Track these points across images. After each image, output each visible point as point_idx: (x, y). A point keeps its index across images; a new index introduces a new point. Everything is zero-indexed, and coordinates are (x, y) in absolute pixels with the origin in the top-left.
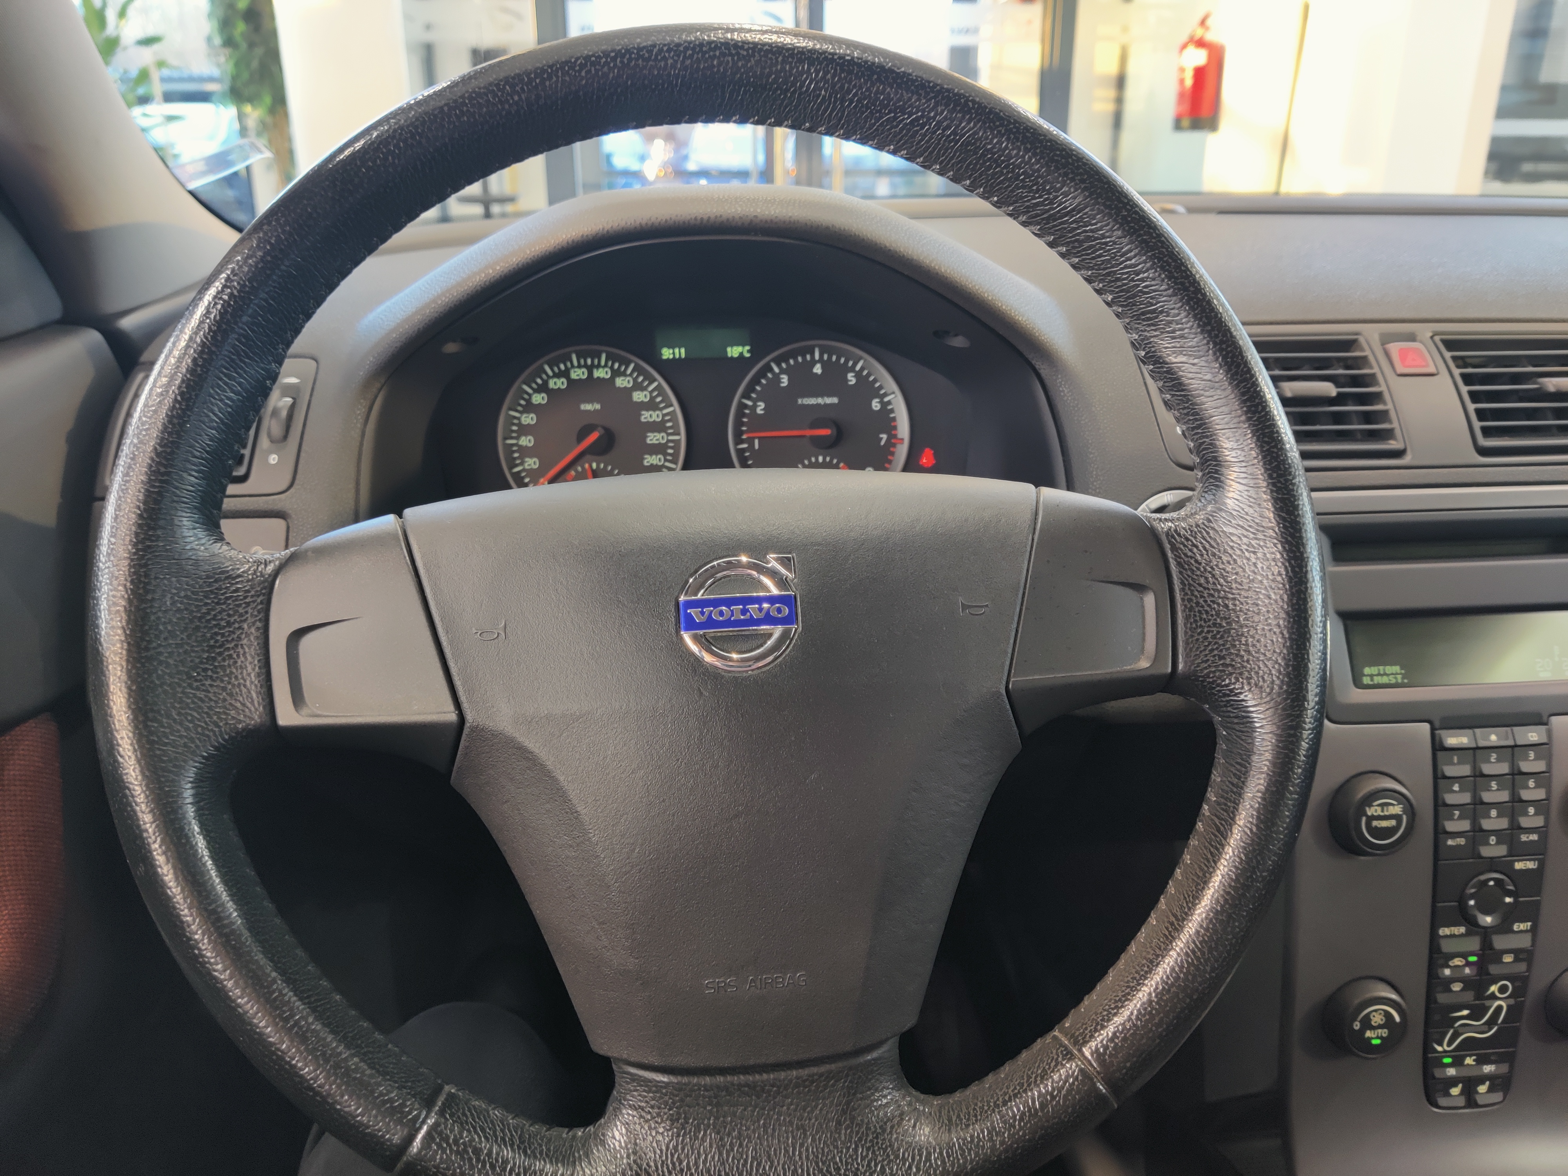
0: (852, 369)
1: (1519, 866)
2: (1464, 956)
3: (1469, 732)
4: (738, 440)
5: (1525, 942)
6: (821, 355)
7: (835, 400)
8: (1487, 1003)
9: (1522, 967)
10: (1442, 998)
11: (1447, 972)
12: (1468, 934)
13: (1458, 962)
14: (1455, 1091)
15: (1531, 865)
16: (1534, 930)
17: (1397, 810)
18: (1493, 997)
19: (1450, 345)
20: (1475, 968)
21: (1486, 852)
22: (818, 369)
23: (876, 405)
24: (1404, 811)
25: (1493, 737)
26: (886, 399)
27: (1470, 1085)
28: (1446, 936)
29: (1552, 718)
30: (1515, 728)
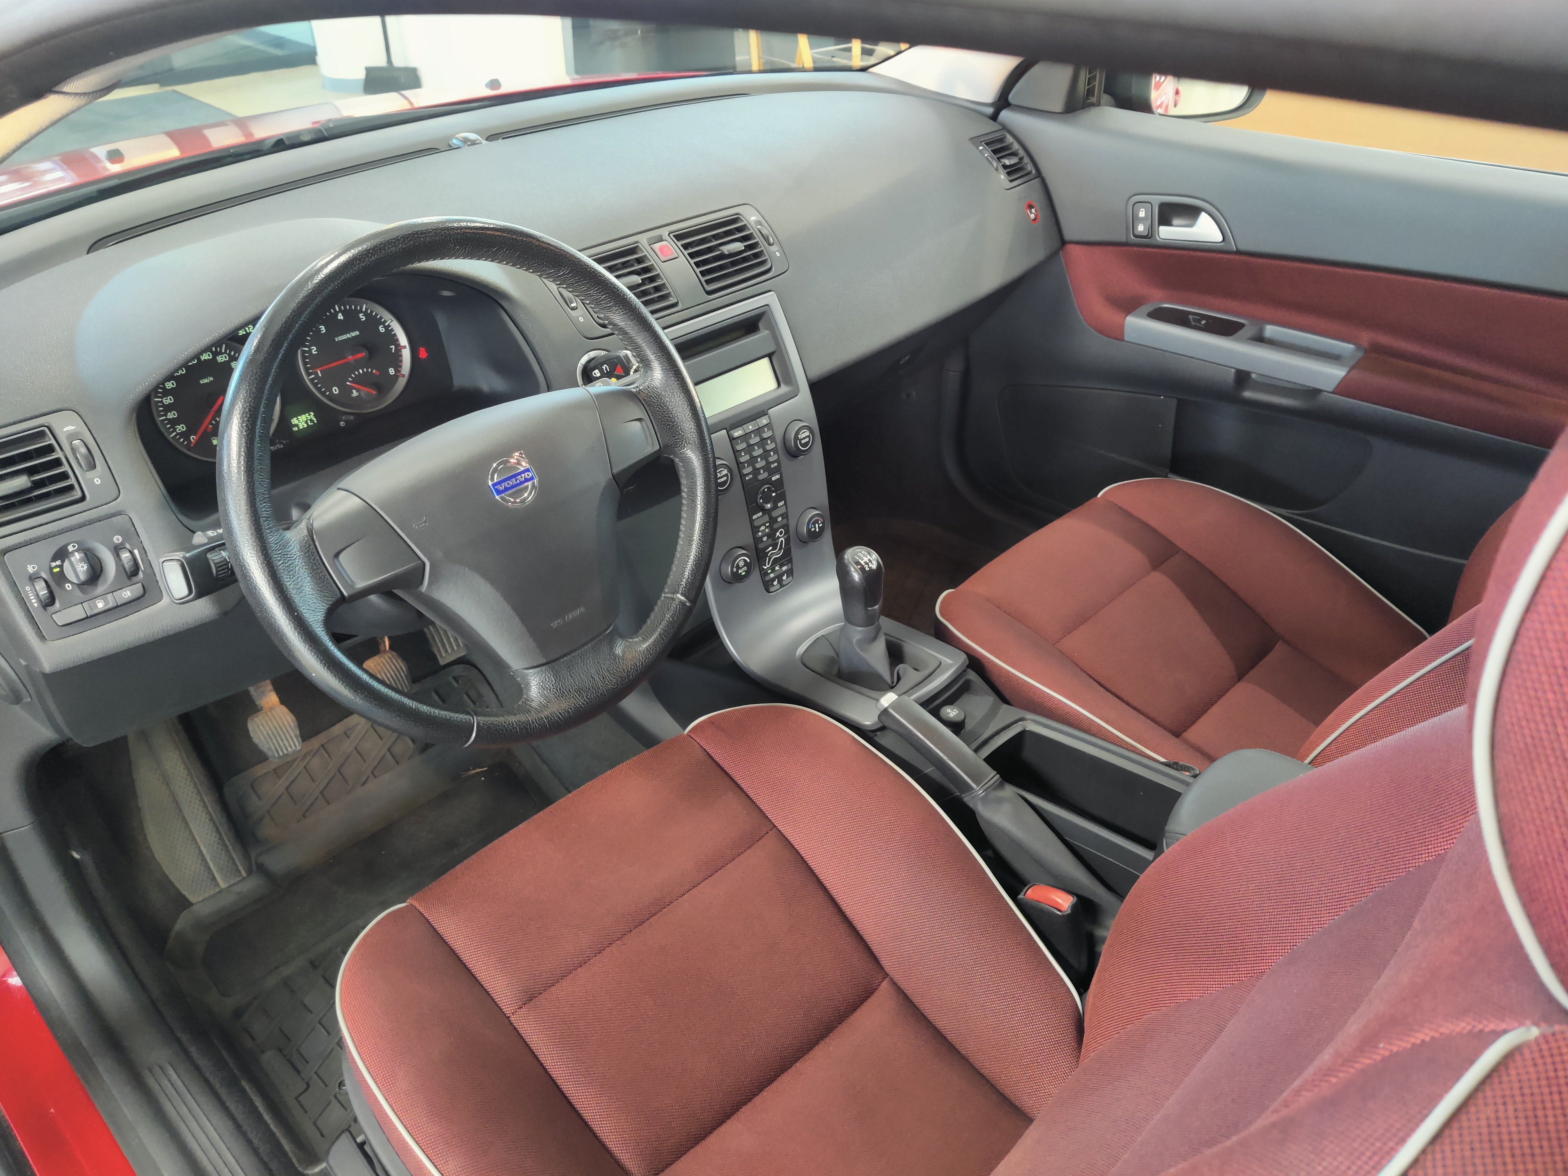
0: (361, 311)
1: (774, 479)
2: (764, 524)
3: (741, 427)
4: (309, 374)
5: (783, 510)
6: (340, 308)
7: (357, 333)
8: (777, 541)
9: (785, 521)
10: (761, 546)
11: (760, 534)
12: (763, 515)
13: (763, 528)
14: (775, 583)
15: (778, 477)
16: (785, 503)
17: (725, 472)
18: (779, 537)
19: (679, 237)
20: (769, 528)
21: (761, 477)
22: (340, 317)
23: (382, 329)
24: (728, 472)
25: (750, 427)
26: (386, 324)
27: (779, 577)
28: (756, 519)
29: (769, 411)
30: (757, 420)
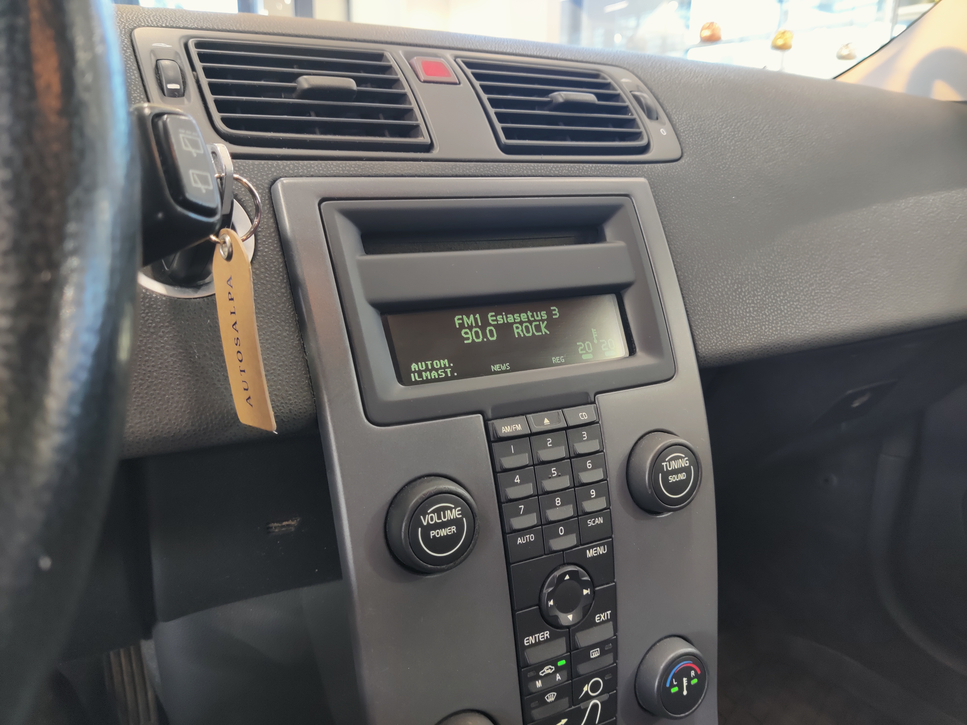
1: (590, 554)
2: (553, 662)
3: (522, 417)
5: (607, 632)
8: (582, 706)
9: (609, 659)
10: (537, 714)
11: (539, 684)
12: (553, 637)
13: (548, 670)
15: (601, 550)
16: (614, 618)
17: (454, 514)
18: (588, 697)
20: (565, 673)
21: (557, 544)
24: (463, 513)
25: (546, 421)
28: (532, 645)
29: (599, 396)
30: (565, 410)
